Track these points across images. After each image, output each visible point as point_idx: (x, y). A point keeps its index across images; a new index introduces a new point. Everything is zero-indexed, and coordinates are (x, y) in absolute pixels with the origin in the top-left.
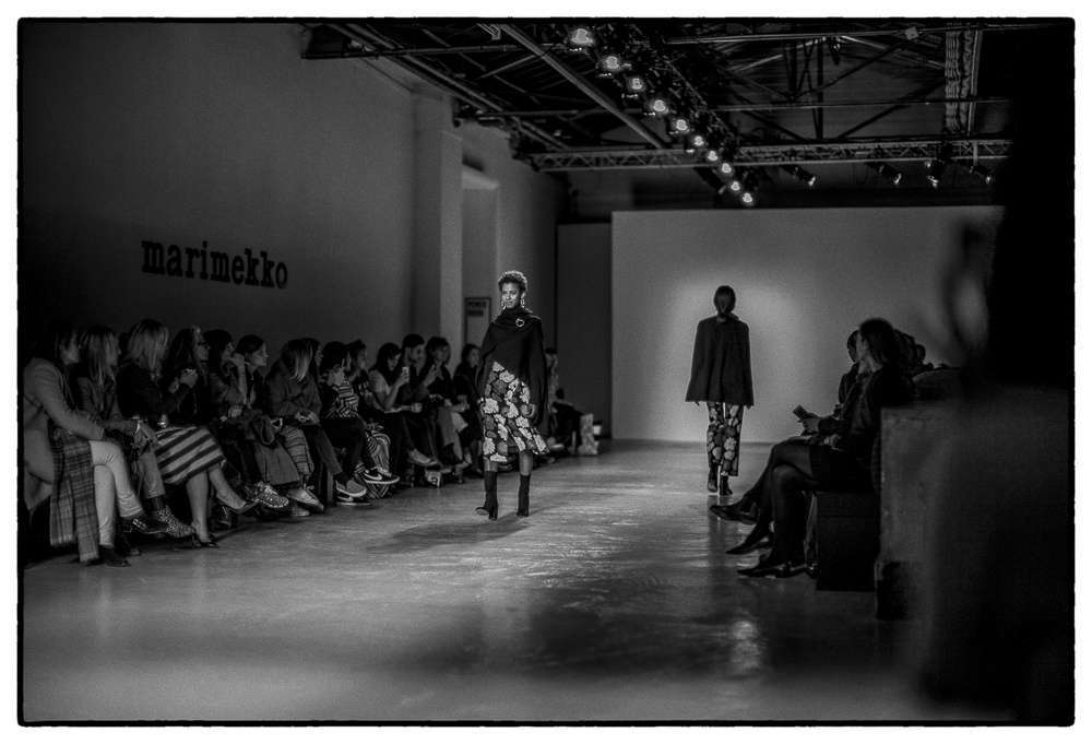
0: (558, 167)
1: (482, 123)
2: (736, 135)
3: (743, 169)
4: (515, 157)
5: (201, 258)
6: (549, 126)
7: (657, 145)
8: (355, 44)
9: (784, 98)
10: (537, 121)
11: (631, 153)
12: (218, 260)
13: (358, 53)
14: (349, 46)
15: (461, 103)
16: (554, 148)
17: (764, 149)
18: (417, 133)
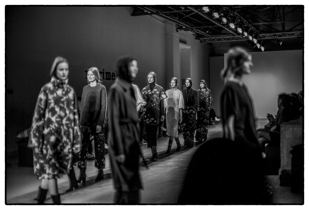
0: (208, 41)
1: (185, 30)
2: (258, 31)
3: (261, 40)
4: (196, 39)
5: (102, 74)
6: (205, 30)
7: (236, 35)
8: (145, 11)
9: (271, 20)
10: (201, 29)
11: (228, 37)
12: (107, 74)
13: (146, 14)
14: (144, 12)
15: (178, 25)
16: (206, 36)
17: (266, 34)
18: (166, 34)
